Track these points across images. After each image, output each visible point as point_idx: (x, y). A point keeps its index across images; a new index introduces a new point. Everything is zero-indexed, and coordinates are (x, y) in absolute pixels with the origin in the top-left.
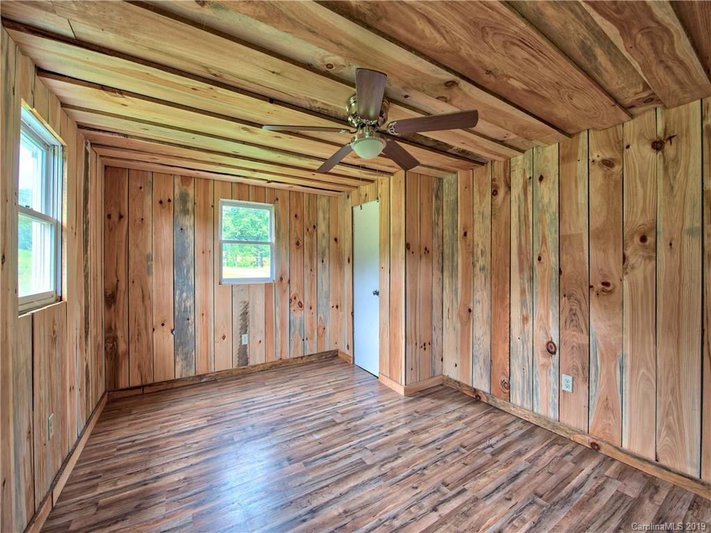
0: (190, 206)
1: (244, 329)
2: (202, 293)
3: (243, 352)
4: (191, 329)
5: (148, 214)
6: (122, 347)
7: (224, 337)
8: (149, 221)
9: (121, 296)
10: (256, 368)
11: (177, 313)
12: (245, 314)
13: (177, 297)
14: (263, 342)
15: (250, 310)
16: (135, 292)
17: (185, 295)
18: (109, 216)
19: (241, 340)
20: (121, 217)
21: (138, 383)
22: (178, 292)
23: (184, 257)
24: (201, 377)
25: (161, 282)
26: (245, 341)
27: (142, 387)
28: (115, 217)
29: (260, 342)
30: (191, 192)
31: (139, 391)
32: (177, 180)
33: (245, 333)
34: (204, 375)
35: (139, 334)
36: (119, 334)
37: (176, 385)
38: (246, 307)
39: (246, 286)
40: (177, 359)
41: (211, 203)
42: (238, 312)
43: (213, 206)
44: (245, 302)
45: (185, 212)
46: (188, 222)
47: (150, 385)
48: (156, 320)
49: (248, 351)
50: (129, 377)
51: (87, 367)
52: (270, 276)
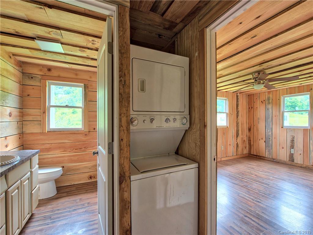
0: (271, 101)
1: (292, 147)
2: (276, 130)
3: (291, 157)
4: (271, 142)
5: (258, 106)
6: (252, 143)
7: (283, 148)
8: (258, 108)
9: (252, 129)
10: (298, 165)
11: (266, 136)
12: (293, 141)
13: (266, 131)
14: (302, 155)
15: (295, 139)
16: (255, 129)
17: (269, 130)
18: (249, 108)
19: (291, 151)
20: (252, 108)
21: (255, 154)
22: (266, 130)
23: (269, 118)
24: (274, 159)
25: (262, 126)
27: (256, 156)
28: (251, 108)
29: (300, 154)
30: (271, 96)
31: (255, 157)
32: (267, 93)
33: (293, 148)
34: (275, 159)
35: (256, 140)
36: (251, 139)
37: (265, 159)
38: (294, 138)
39: (293, 129)
40: (266, 151)
41: (278, 98)
42: (289, 139)
43: (279, 99)
44: (293, 136)
45: (269, 103)
46: (270, 106)
47: (258, 156)
48: (260, 137)
49: (294, 156)
50: (254, 152)
51: (237, 143)
52: (308, 126)
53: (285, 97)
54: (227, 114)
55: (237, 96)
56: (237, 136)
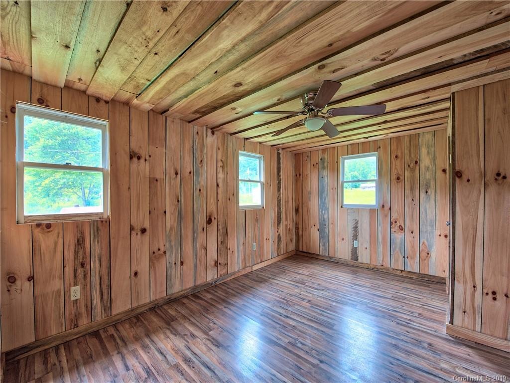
0: (326, 164)
1: (355, 237)
2: (334, 212)
3: (354, 252)
4: (326, 230)
5: (309, 172)
6: (300, 233)
7: (343, 239)
8: (309, 175)
9: (300, 210)
10: (363, 265)
11: (320, 221)
12: (356, 228)
13: (320, 213)
14: (368, 249)
15: (359, 225)
16: (305, 208)
17: (323, 212)
18: (296, 175)
19: (353, 244)
20: (300, 175)
21: (306, 251)
22: (320, 210)
23: (323, 192)
24: (331, 258)
25: (314, 204)
26: (356, 245)
27: (307, 253)
28: (298, 176)
29: (366, 248)
30: (326, 157)
31: (305, 254)
32: (320, 152)
33: (356, 240)
34: (332, 257)
35: (306, 228)
36: (300, 226)
37: (319, 258)
38: (357, 223)
39: (357, 209)
40: (320, 245)
41: (336, 160)
42: (351, 226)
43: (337, 162)
44: (356, 220)
45: (324, 168)
46: (325, 173)
47: (310, 253)
48: (312, 223)
49: (358, 251)
50: (303, 248)
51: (279, 235)
52: (375, 204)
53: (345, 159)
54: (262, 184)
55: (279, 154)
56: (279, 223)
